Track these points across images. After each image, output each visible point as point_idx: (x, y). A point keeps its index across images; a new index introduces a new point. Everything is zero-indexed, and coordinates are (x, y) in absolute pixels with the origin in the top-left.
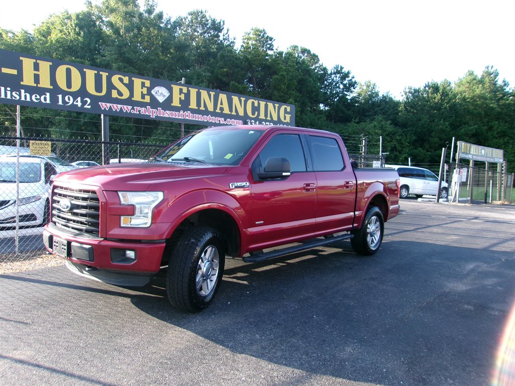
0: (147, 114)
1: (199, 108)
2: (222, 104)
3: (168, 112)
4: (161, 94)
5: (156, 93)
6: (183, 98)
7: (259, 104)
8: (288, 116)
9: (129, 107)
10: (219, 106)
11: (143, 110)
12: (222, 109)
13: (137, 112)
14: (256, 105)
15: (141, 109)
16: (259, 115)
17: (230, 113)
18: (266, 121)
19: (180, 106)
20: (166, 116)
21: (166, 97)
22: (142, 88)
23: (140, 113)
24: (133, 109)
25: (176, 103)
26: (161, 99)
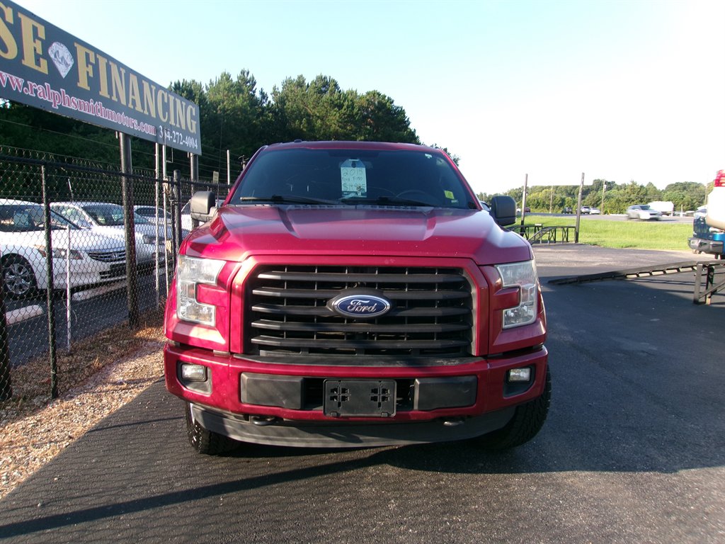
0: (47, 99)
1: (111, 97)
2: (133, 94)
3: (75, 100)
4: (63, 58)
5: (55, 56)
6: (91, 75)
7: (168, 98)
8: (194, 123)
9: (20, 79)
10: (131, 97)
11: (40, 88)
12: (134, 102)
13: (32, 93)
14: (166, 101)
15: (37, 88)
16: (169, 119)
17: (142, 111)
18: (177, 130)
19: (88, 89)
20: (72, 107)
21: (69, 68)
22: (34, 41)
23: (36, 95)
24: (25, 85)
25: (83, 83)
26: (64, 71)
